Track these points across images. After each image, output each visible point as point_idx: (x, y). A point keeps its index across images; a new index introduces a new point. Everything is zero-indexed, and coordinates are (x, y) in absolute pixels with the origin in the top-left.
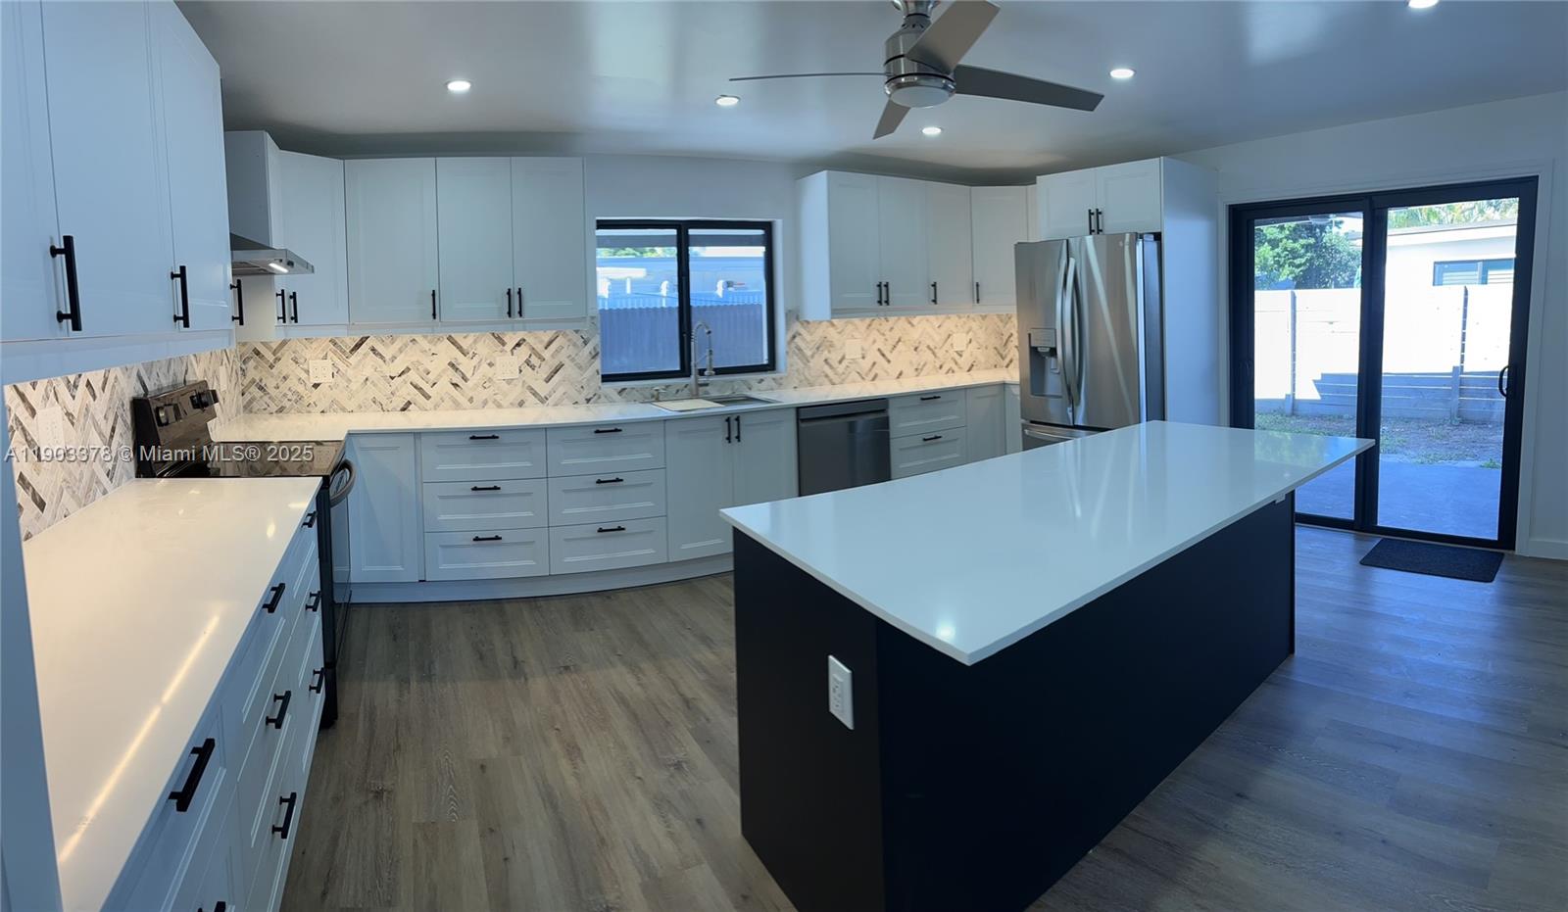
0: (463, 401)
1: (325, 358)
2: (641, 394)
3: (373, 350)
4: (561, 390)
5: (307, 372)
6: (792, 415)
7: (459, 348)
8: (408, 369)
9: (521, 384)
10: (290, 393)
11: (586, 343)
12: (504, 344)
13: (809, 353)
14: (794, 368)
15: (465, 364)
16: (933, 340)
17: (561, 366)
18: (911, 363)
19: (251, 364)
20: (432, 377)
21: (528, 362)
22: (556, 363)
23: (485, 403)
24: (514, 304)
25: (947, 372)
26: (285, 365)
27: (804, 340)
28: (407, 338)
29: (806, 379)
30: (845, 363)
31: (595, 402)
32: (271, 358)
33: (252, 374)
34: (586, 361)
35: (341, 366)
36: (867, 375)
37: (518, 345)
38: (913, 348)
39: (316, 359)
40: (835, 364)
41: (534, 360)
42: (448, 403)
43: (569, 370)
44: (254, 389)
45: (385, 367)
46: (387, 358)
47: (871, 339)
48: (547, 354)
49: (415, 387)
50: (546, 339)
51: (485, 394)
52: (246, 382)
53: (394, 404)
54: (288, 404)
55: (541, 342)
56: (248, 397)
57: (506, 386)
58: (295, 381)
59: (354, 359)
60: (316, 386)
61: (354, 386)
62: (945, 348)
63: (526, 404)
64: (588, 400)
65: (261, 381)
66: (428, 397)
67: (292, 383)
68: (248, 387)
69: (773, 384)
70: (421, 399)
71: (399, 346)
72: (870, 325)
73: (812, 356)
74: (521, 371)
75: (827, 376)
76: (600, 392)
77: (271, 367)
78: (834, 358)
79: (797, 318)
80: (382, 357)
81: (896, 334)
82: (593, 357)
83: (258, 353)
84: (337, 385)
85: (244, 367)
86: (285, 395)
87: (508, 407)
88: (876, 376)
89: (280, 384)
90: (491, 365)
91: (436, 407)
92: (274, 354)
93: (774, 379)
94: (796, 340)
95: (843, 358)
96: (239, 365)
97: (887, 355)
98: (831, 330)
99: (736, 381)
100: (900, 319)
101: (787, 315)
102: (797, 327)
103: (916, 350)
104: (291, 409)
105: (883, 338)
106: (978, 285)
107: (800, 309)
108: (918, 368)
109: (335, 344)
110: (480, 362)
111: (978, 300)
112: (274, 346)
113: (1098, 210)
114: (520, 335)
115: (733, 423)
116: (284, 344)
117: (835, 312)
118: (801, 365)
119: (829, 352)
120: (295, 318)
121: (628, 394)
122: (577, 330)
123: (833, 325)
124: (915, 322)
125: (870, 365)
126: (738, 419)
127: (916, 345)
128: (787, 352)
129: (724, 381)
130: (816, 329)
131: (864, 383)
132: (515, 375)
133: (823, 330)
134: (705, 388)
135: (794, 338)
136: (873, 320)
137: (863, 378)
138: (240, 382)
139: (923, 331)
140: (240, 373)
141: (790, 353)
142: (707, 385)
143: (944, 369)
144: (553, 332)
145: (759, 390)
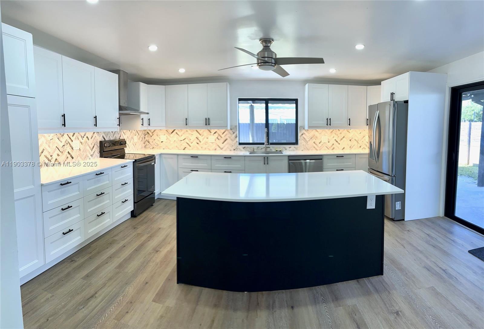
0: (200, 148)
1: (164, 135)
2: (250, 149)
3: (177, 133)
4: (227, 146)
5: (160, 138)
6: (287, 158)
7: (199, 133)
8: (185, 139)
9: (215, 144)
10: (155, 144)
11: (234, 133)
12: (211, 132)
13: (308, 140)
14: (302, 144)
15: (200, 138)
16: (357, 137)
17: (227, 139)
18: (348, 145)
19: (147, 136)
20: (191, 141)
21: (217, 138)
22: (225, 138)
23: (206, 149)
24: (207, 122)
26: (155, 136)
27: (306, 135)
28: (185, 130)
29: (306, 148)
30: (321, 143)
31: (236, 150)
32: (151, 135)
33: (147, 138)
34: (234, 138)
35: (168, 137)
36: (330, 148)
37: (215, 133)
39: (162, 135)
40: (318, 144)
41: (219, 138)
42: (196, 148)
43: (229, 141)
44: (147, 142)
45: (179, 138)
46: (180, 135)
47: (332, 136)
48: (223, 136)
49: (187, 143)
50: (223, 132)
51: (205, 146)
52: (145, 140)
53: (181, 148)
55: (221, 132)
56: (145, 144)
57: (211, 144)
59: (172, 135)
60: (162, 142)
61: (172, 142)
62: (362, 140)
63: (217, 150)
64: (234, 150)
65: (149, 140)
66: (190, 146)
67: (156, 141)
68: (145, 142)
69: (294, 149)
70: (188, 147)
71: (183, 133)
73: (309, 141)
74: (215, 140)
75: (314, 147)
76: (237, 148)
77: (151, 137)
78: (317, 142)
79: (304, 129)
81: (343, 135)
82: (236, 137)
83: (148, 133)
84: (167, 142)
85: (145, 137)
87: (212, 150)
88: (334, 148)
89: (153, 141)
90: (207, 138)
91: (192, 149)
92: (152, 133)
93: (294, 147)
94: (304, 135)
96: (143, 136)
97: (339, 142)
98: (317, 133)
99: (281, 147)
100: (344, 130)
101: (300, 128)
102: (303, 131)
103: (350, 140)
104: (156, 147)
105: (337, 136)
106: (367, 120)
107: (304, 126)
108: (351, 146)
109: (167, 131)
110: (204, 137)
111: (367, 125)
112: (152, 131)
113: (393, 93)
114: (216, 130)
115: (266, 159)
116: (155, 131)
117: (310, 127)
118: (305, 143)
119: (316, 140)
120: (149, 125)
121: (246, 149)
122: (231, 129)
123: (317, 131)
124: (350, 131)
125: (331, 145)
126: (267, 158)
127: (350, 139)
128: (300, 139)
129: (277, 147)
130: (311, 132)
131: (328, 150)
132: (214, 141)
133: (313, 132)
134: (269, 148)
135: (302, 134)
136: (333, 130)
137: (328, 149)
138: (143, 140)
139: (354, 134)
140: (143, 138)
141: (301, 139)
142: (269, 147)
143: (362, 147)
144: (225, 130)
145: (289, 150)
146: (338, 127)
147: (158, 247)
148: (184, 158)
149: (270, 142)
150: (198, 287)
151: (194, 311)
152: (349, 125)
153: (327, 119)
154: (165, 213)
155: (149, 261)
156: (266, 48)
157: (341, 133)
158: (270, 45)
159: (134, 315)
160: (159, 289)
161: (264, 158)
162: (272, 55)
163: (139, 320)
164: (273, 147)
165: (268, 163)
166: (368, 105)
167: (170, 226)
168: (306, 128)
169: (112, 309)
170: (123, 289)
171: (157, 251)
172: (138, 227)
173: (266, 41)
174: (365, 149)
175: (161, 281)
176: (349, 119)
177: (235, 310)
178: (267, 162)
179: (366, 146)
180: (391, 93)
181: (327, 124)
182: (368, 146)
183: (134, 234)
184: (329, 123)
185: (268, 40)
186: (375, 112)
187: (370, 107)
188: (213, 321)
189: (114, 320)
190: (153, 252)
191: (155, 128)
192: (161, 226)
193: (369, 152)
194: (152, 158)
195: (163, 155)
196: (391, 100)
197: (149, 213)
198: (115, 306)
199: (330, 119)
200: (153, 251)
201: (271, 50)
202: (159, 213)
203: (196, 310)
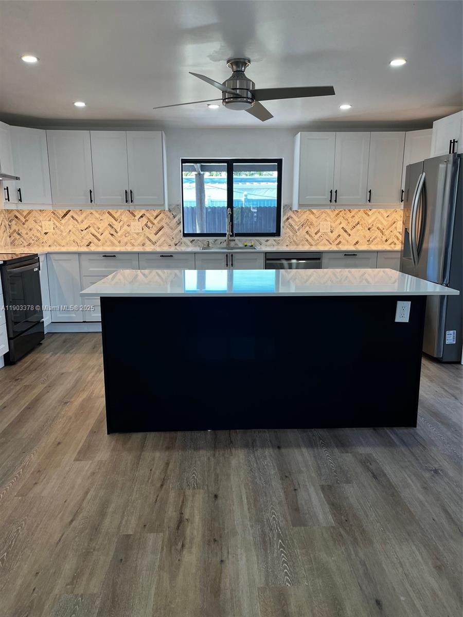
0: (116, 242)
1: (50, 220)
2: (202, 243)
3: (72, 217)
4: (163, 239)
5: (41, 227)
6: (263, 256)
7: (113, 217)
8: (89, 227)
9: (143, 235)
10: (33, 237)
11: (174, 217)
12: (135, 216)
13: (297, 228)
14: (287, 235)
15: (117, 225)
16: (382, 224)
17: (163, 227)
18: (365, 237)
19: (14, 222)
20: (100, 231)
21: (146, 225)
22: (160, 226)
23: (126, 244)
24: (129, 197)
25: (390, 244)
26: (31, 223)
27: (294, 220)
28: (88, 211)
29: (294, 241)
30: (319, 234)
31: (180, 246)
32: (23, 220)
33: (14, 227)
34: (175, 225)
35: (58, 224)
36: (333, 242)
37: (142, 217)
38: (367, 229)
39: (45, 220)
40: (313, 235)
41: (149, 224)
42: (109, 243)
43: (166, 230)
44: (15, 234)
45: (78, 226)
46: (79, 221)
47: (338, 222)
48: (155, 222)
49: (93, 235)
50: (155, 214)
51: (126, 240)
52: (11, 231)
53: (83, 243)
54: (32, 242)
55: (153, 216)
56: (13, 238)
57: (136, 235)
58: (36, 231)
59: (63, 221)
60: (46, 233)
61: (64, 234)
62: (391, 229)
63: (146, 245)
64: (176, 245)
65: (19, 230)
66: (99, 240)
67: (34, 232)
68: (13, 233)
69: (274, 243)
70: (96, 241)
71: (84, 216)
72: (338, 214)
73: (299, 229)
74: (143, 229)
75: (307, 240)
76: (181, 241)
77: (24, 224)
78: (313, 231)
79: (291, 209)
80: (77, 220)
81: (357, 219)
82: (178, 224)
83: (17, 217)
84: (56, 234)
85: (10, 224)
86: (31, 238)
87: (137, 246)
88: (340, 242)
89: (28, 232)
90: (129, 226)
91: (103, 245)
92: (25, 218)
93: (274, 240)
94: (290, 220)
95: (318, 231)
96: (7, 223)
97: (349, 231)
98: (312, 216)
99: (253, 240)
100: (359, 211)
101: (284, 207)
102: (290, 214)
103: (369, 229)
104: (34, 244)
105: (346, 221)
106: (403, 191)
107: (292, 204)
108: (371, 240)
109: (54, 214)
110: (123, 224)
111: (402, 201)
112: (25, 214)
113: (454, 140)
114: (143, 212)
115: (230, 256)
116: (29, 213)
117: (300, 205)
118: (291, 234)
119: (310, 228)
120: (21, 200)
121: (196, 243)
122: (170, 211)
123: (313, 213)
124: (370, 213)
125: (336, 236)
126: (232, 256)
127: (369, 226)
128: (283, 227)
129: (247, 240)
130: (302, 215)
131: (331, 246)
132: (141, 231)
133: (306, 215)
134: (234, 242)
135: (288, 219)
136: (341, 211)
137: (330, 243)
138: (8, 230)
139: (376, 219)
140: (8, 227)
141: (285, 227)
142: (234, 240)
143: (389, 242)
144: (159, 211)
145: (266, 245)
146: (349, 207)
147: (67, 397)
148: (90, 260)
149: (235, 232)
150: (139, 433)
151: (139, 458)
152: (369, 201)
153: (331, 192)
154: (66, 352)
155: (55, 417)
156: (238, 74)
157: (354, 216)
158: (244, 69)
159: (48, 483)
160: (81, 445)
161: (227, 256)
162: (248, 85)
163: (59, 487)
164: (239, 240)
165: (232, 265)
166: (407, 163)
167: (79, 368)
168: (295, 207)
169: (9, 486)
170: (21, 459)
171: (66, 403)
172: (23, 377)
173: (239, 64)
174: (395, 244)
175: (82, 436)
176: (370, 192)
177: (197, 449)
178: (231, 263)
179: (398, 239)
180: (451, 141)
181: (331, 201)
182: (400, 239)
183: (18, 388)
184: (334, 198)
185: (242, 61)
186: (419, 175)
187: (410, 168)
188: (167, 464)
189: (17, 498)
190: (59, 406)
191: (30, 208)
192: (64, 370)
193: (403, 249)
194: (33, 259)
195: (52, 256)
196: (450, 153)
197: (37, 356)
198: (12, 483)
199: (336, 192)
200: (59, 404)
201: (246, 77)
202: (56, 354)
203: (142, 457)
